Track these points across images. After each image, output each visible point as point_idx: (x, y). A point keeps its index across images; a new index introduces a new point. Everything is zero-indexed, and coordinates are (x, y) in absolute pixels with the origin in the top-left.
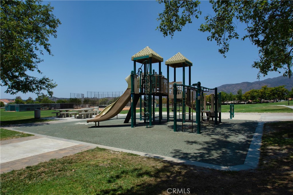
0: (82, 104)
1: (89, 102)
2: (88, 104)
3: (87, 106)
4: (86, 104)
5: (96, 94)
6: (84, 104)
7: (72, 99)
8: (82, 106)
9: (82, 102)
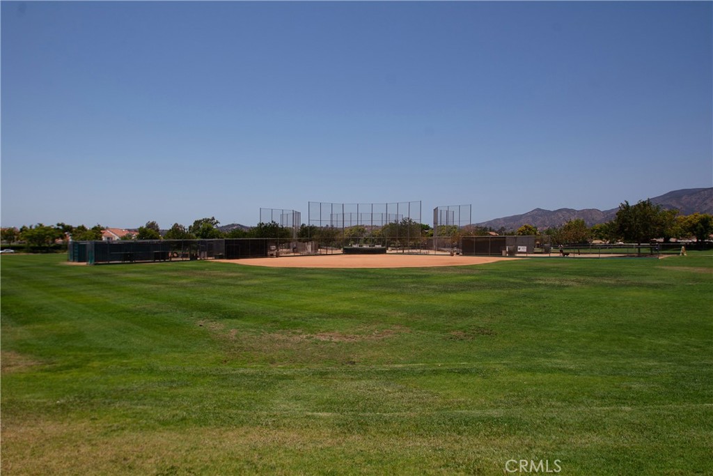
0: (295, 240)
1: (315, 237)
2: (311, 241)
3: (309, 247)
4: (304, 242)
5: (337, 210)
6: (300, 241)
7: (263, 226)
8: (294, 248)
9: (295, 237)
